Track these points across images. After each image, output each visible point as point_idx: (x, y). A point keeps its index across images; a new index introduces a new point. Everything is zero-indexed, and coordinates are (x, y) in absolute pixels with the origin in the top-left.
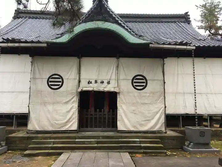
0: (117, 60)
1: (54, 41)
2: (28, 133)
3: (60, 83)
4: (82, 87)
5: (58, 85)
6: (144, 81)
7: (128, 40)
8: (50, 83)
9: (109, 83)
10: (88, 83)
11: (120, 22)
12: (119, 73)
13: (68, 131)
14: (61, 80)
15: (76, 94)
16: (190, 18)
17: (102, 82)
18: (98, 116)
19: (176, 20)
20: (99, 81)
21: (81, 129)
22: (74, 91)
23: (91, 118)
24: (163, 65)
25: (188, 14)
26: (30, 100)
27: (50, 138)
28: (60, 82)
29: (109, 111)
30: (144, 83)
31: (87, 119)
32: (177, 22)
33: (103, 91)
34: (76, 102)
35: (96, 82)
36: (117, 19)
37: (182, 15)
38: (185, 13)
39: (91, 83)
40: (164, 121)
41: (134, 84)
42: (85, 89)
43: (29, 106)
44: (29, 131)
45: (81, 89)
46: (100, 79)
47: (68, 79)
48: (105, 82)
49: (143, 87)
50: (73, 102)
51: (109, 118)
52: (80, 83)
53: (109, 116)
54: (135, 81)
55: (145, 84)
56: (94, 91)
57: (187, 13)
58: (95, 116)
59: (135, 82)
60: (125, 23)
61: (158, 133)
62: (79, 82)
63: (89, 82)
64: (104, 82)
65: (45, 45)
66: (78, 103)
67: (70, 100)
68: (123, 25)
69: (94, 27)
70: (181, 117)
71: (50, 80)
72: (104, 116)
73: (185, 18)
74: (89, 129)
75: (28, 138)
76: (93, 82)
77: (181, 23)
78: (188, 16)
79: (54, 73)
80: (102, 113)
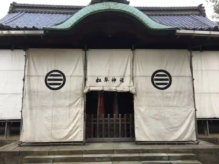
0: (132, 52)
1: (54, 27)
2: (20, 146)
3: (62, 82)
4: (90, 87)
5: (59, 84)
6: (168, 78)
7: (148, 25)
8: (48, 82)
9: (122, 81)
10: (96, 82)
12: (134, 68)
13: (71, 142)
14: (62, 78)
15: (81, 95)
16: (205, 10)
17: (114, 80)
18: (109, 123)
19: (190, 13)
20: (110, 79)
21: (88, 139)
22: (79, 92)
23: (101, 125)
24: (190, 58)
25: (203, 6)
26: (23, 103)
27: (49, 153)
28: (61, 80)
30: (167, 80)
31: (95, 126)
32: (191, 15)
33: (115, 90)
34: (82, 105)
35: (106, 80)
37: (195, 7)
38: (199, 6)
39: (100, 81)
40: (194, 128)
41: (155, 82)
42: (92, 89)
43: (21, 111)
44: (22, 143)
45: (88, 90)
46: (112, 76)
47: (71, 76)
48: (118, 79)
49: (166, 86)
50: (77, 106)
51: (123, 125)
52: (87, 81)
53: (123, 123)
54: (155, 77)
55: (168, 82)
56: (104, 91)
57: (201, 5)
58: (106, 123)
59: (156, 80)
61: (188, 144)
62: (85, 80)
63: (98, 80)
64: (116, 79)
65: (42, 32)
66: (84, 106)
67: (74, 103)
69: (104, 9)
70: (207, 122)
71: (49, 78)
72: (117, 123)
73: (199, 11)
74: (98, 139)
75: (20, 153)
76: (103, 79)
77: (196, 16)
78: (203, 8)
79: (53, 69)
80: (114, 119)
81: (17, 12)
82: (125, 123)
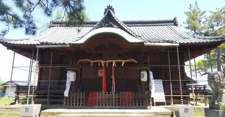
11: (124, 27)
16: (177, 22)
19: (167, 24)
29: (116, 93)
32: (168, 26)
36: (122, 25)
38: (174, 19)
51: (115, 99)
60: (127, 27)
68: (126, 29)
72: (112, 97)
73: (174, 22)
77: (172, 26)
80: (110, 95)
81: (55, 27)
82: (117, 97)
